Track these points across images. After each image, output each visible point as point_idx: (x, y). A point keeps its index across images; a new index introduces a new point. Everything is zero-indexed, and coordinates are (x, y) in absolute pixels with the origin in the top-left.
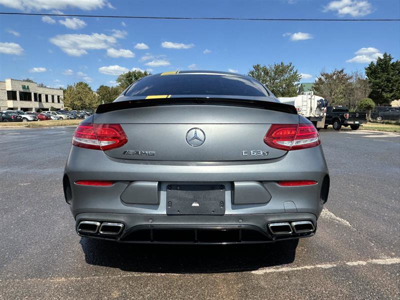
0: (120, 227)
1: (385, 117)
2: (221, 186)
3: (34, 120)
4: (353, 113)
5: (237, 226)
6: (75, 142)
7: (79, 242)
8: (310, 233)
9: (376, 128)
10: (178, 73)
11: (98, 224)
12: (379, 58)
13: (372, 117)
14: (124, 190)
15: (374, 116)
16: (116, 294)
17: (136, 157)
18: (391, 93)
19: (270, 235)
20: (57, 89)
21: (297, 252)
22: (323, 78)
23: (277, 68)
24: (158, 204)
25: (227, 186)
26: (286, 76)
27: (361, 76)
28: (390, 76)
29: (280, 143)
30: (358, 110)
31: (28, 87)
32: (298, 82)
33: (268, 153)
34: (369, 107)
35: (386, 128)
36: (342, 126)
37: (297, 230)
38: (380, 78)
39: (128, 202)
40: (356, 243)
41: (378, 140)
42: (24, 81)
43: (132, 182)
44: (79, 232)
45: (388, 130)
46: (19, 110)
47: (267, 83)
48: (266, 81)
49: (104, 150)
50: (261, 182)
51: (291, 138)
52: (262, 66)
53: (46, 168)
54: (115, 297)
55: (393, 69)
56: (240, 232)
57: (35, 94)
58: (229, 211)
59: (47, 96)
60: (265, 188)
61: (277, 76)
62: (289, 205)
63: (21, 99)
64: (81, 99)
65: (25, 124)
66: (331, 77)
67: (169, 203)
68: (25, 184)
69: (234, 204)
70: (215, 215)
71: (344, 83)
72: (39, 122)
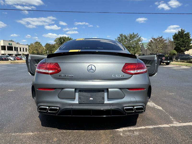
0: (57, 109)
1: (181, 59)
2: (103, 90)
3: (14, 60)
4: (167, 57)
5: (110, 108)
6: (37, 71)
7: (38, 117)
8: (143, 111)
9: (178, 64)
10: (84, 40)
11: (48, 108)
12: (179, 31)
13: (176, 59)
14: (59, 92)
15: (177, 59)
16: (55, 139)
17: (65, 77)
18: (184, 47)
19: (124, 113)
20: (25, 45)
21: (137, 121)
22: (153, 40)
23: (131, 35)
24: (75, 99)
25: (105, 91)
26: (135, 39)
27: (171, 39)
28: (184, 40)
29: (129, 71)
30: (169, 56)
31: (11, 44)
32: (141, 42)
33: (123, 76)
34: (174, 54)
35: (182, 64)
36: (162, 63)
37: (136, 110)
38: (179, 40)
39: (61, 98)
40: (164, 117)
41: (178, 70)
42: (9, 41)
43: (63, 89)
44: (39, 111)
45: (183, 65)
46: (7, 55)
47: (126, 43)
48: (126, 42)
49: (50, 75)
50: (120, 89)
51: (134, 69)
52: (123, 34)
53: (21, 83)
54: (55, 141)
55: (185, 36)
56: (111, 111)
57: (15, 48)
58: (106, 102)
59: (20, 48)
60: (122, 92)
61: (131, 39)
62: (133, 99)
63: (8, 50)
64: (37, 50)
65: (10, 62)
66: (156, 40)
67: (79, 98)
68: (12, 90)
69: (109, 99)
70: (100, 103)
71: (163, 43)
72: (17, 61)
